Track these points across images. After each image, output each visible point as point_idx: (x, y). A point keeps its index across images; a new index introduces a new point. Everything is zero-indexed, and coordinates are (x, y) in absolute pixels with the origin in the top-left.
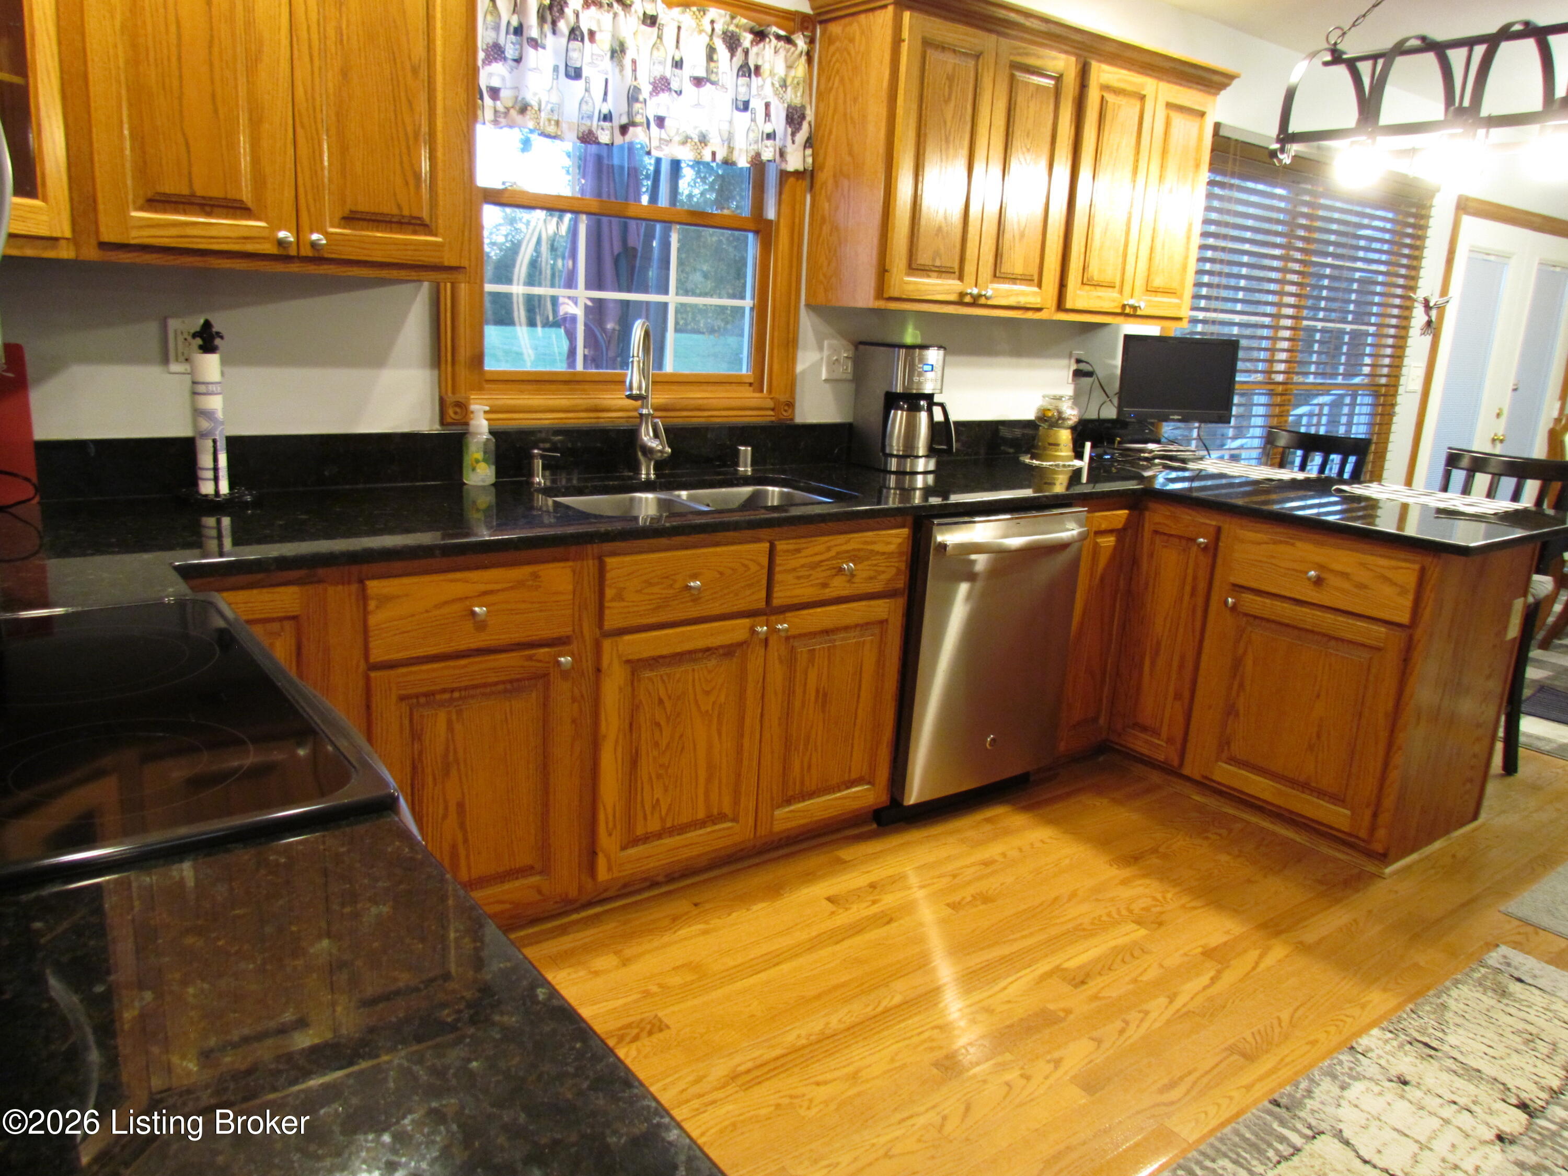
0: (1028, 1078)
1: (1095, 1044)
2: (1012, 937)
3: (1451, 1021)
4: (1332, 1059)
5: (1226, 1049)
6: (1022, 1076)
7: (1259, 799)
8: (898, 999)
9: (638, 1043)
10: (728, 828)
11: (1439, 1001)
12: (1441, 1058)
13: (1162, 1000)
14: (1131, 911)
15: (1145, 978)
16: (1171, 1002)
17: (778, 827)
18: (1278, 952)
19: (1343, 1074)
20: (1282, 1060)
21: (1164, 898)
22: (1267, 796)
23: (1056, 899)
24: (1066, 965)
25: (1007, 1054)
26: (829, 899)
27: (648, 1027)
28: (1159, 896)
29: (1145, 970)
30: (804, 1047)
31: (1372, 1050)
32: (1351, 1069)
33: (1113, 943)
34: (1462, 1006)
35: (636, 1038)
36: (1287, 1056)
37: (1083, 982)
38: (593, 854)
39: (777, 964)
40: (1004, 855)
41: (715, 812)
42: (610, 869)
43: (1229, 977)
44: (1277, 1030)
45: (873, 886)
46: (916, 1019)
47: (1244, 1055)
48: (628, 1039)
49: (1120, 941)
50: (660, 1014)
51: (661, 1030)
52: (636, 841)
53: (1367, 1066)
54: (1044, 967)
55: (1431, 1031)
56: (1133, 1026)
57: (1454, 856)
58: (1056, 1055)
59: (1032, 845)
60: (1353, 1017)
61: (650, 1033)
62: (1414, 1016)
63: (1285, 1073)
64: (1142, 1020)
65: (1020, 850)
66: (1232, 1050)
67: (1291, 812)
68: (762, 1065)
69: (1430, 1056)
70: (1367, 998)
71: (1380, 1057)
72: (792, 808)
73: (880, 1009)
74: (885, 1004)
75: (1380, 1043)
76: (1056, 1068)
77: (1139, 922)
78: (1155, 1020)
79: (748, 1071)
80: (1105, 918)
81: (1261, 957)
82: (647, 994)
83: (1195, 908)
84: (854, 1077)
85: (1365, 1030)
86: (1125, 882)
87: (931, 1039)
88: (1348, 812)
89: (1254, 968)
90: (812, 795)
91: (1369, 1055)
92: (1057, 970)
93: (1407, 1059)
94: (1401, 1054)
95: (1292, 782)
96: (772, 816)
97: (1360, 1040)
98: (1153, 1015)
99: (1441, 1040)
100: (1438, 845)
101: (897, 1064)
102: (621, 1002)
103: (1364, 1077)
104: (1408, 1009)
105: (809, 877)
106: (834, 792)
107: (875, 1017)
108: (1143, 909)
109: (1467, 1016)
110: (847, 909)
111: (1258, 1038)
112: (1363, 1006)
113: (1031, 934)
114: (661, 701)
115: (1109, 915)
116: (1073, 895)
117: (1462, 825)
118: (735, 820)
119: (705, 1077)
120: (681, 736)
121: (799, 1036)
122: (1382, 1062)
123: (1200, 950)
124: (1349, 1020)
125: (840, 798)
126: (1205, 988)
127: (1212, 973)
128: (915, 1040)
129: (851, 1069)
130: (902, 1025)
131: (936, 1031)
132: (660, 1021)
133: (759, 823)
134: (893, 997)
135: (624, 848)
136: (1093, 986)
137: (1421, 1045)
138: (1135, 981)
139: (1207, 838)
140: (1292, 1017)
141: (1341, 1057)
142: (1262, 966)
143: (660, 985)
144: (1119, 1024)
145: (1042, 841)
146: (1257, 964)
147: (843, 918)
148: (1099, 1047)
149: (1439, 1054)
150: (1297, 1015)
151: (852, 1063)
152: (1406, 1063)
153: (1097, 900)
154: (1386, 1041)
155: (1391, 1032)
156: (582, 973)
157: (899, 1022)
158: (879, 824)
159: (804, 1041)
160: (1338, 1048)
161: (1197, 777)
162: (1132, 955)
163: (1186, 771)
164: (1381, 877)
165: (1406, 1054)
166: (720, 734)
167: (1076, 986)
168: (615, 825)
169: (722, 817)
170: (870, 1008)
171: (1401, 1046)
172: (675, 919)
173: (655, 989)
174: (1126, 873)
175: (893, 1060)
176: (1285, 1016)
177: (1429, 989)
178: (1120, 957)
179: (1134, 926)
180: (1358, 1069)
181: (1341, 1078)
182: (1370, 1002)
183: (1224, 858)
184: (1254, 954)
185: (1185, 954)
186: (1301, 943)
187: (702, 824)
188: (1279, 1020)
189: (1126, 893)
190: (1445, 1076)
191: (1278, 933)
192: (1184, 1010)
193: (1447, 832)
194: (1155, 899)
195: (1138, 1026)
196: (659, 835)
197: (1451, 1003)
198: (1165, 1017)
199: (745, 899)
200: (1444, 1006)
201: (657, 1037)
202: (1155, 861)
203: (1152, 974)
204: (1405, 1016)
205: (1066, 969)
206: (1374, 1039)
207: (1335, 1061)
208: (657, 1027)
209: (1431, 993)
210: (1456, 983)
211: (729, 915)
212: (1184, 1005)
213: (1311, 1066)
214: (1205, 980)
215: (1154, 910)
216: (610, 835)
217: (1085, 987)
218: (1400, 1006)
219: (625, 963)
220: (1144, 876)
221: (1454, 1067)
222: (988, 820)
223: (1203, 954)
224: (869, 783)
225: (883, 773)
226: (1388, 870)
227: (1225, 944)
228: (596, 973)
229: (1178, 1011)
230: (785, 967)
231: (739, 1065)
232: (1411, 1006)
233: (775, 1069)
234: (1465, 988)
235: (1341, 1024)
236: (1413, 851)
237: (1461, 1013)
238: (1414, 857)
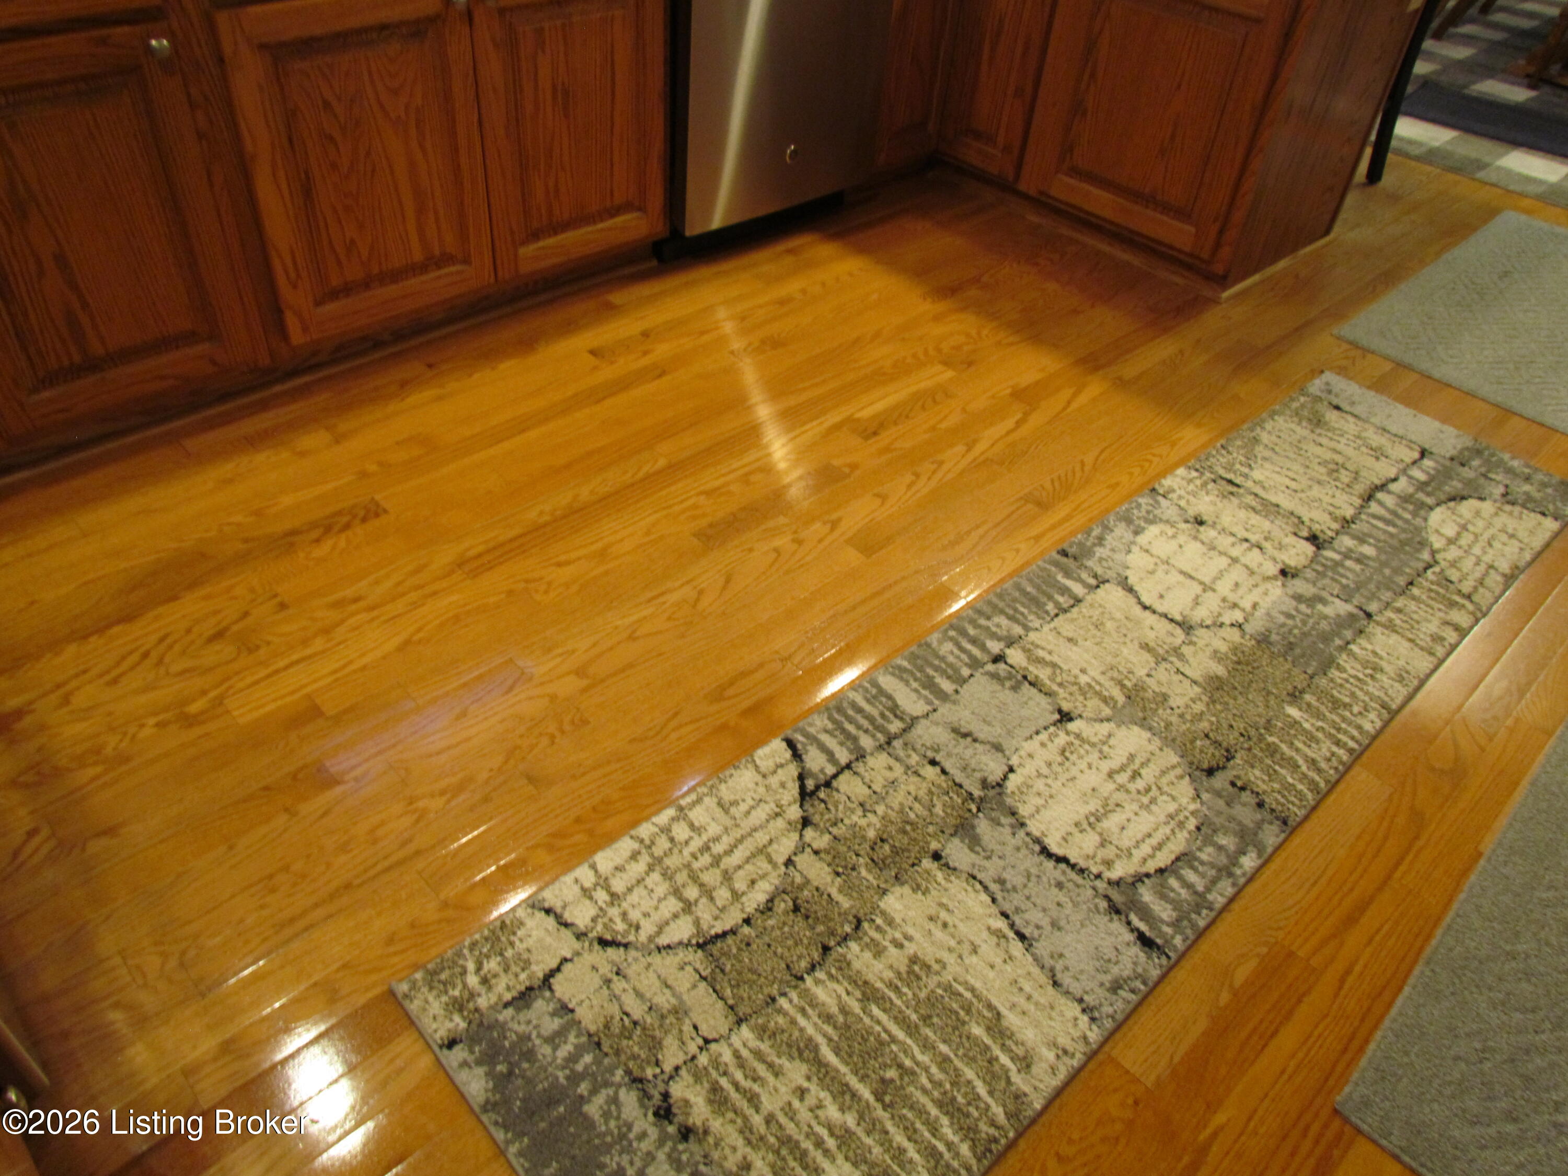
0: (799, 542)
1: (878, 501)
2: (801, 386)
3: (1259, 456)
4: (1131, 503)
5: (1021, 498)
6: (794, 541)
7: (1098, 217)
8: (662, 463)
9: (349, 533)
10: (458, 272)
11: (1254, 434)
12: (1242, 495)
13: (960, 448)
14: (939, 350)
15: (943, 426)
16: (969, 450)
17: (526, 268)
18: (1095, 388)
19: (1139, 518)
20: (1079, 506)
21: (979, 333)
22: (1107, 213)
23: (857, 340)
24: (858, 415)
25: (781, 517)
26: (593, 352)
27: (362, 513)
28: (973, 332)
29: (946, 416)
30: (545, 525)
31: (1174, 491)
32: (1148, 512)
33: (913, 389)
34: (1274, 438)
35: (347, 526)
36: (1082, 503)
37: (875, 434)
38: (278, 311)
39: (524, 431)
40: (804, 291)
41: (437, 252)
42: (305, 329)
43: (1037, 420)
44: (1078, 475)
45: (645, 334)
46: (680, 485)
47: (1039, 504)
48: (336, 528)
49: (923, 385)
50: (378, 497)
51: (377, 515)
52: (334, 295)
53: (1167, 509)
54: (833, 418)
55: (1238, 466)
56: (923, 479)
57: (1297, 276)
58: (834, 516)
59: (837, 279)
60: (1161, 456)
61: (364, 520)
62: (1224, 452)
63: (1079, 520)
64: (934, 472)
65: (823, 284)
66: (1026, 499)
67: (1131, 231)
68: (495, 548)
69: (1232, 493)
70: (1179, 435)
71: (1180, 497)
72: (541, 244)
73: (641, 475)
74: (646, 469)
75: (1184, 483)
76: (832, 529)
77: (946, 363)
78: (949, 470)
79: (480, 556)
80: (909, 360)
81: (1075, 395)
82: (363, 475)
83: (1011, 344)
84: (602, 554)
85: (1169, 470)
86: (937, 318)
87: (695, 507)
88: (1193, 230)
89: (1065, 409)
90: (565, 226)
91: (1170, 496)
92: (849, 420)
93: (1207, 499)
94: (1203, 493)
95: (1136, 196)
96: (516, 255)
97: (1163, 481)
98: (945, 467)
99: (1246, 476)
100: (1282, 264)
101: (652, 537)
102: (329, 486)
103: (1161, 520)
104: (1219, 445)
105: (569, 328)
106: (595, 223)
107: (633, 485)
108: (953, 348)
109: (1277, 449)
110: (612, 363)
111: (1057, 484)
112: (1173, 444)
113: (824, 381)
114: (327, 105)
115: (914, 356)
116: (877, 335)
117: (1311, 242)
118: (466, 261)
119: (425, 566)
120: (368, 154)
121: (541, 513)
122: (1183, 503)
123: (1009, 391)
124: (1156, 460)
125: (602, 230)
126: (1008, 433)
127: (1019, 416)
128: (677, 509)
129: (599, 545)
130: (664, 493)
131: (702, 498)
132: (378, 505)
133: (499, 262)
134: (657, 461)
135: (318, 303)
136: (885, 437)
137: (1224, 483)
138: (933, 428)
139: (1037, 264)
140: (1097, 459)
141: (1140, 500)
142: (1074, 406)
143: (380, 464)
144: (909, 478)
145: (851, 274)
146: (1069, 403)
147: (607, 373)
148: (883, 504)
149: (1241, 491)
150: (1102, 457)
151: (602, 538)
152: (1205, 504)
153: (903, 339)
154: (1190, 481)
155: (1197, 470)
156: (285, 454)
157: (661, 490)
158: (661, 260)
159: (546, 518)
160: (1138, 491)
161: (1032, 192)
162: (934, 401)
163: (1022, 187)
164: (1216, 302)
165: (1207, 493)
166: (422, 147)
167: (867, 438)
168: (299, 276)
169: (446, 259)
170: (629, 475)
171: (1204, 485)
172: (404, 384)
173: (372, 468)
174: (941, 306)
175: (648, 533)
176: (1089, 460)
177: (1243, 422)
178: (920, 403)
179: (940, 367)
180: (1156, 512)
181: (1137, 522)
182: (1180, 439)
183: (1052, 286)
184: (1066, 394)
185: (993, 397)
186: (1120, 378)
187: (423, 268)
188: (1083, 463)
189: (938, 330)
190: (1242, 514)
191: (1097, 369)
192: (982, 458)
193: (1295, 249)
194: (968, 335)
195: (929, 479)
196: (366, 284)
197: (1265, 437)
198: (961, 466)
199: (491, 356)
200: (1256, 440)
201: (374, 523)
202: (973, 292)
203: (953, 420)
204: (1214, 452)
205: (858, 420)
206: (1178, 480)
207: (1134, 505)
208: (373, 511)
209: (1245, 426)
210: (1271, 417)
211: (470, 375)
212: (983, 453)
213: (1107, 511)
214: (1010, 423)
215: (966, 348)
216: (295, 287)
217: (877, 438)
218: (1211, 442)
219: (338, 440)
220: (963, 309)
221: (1254, 504)
222: (790, 251)
223: (1012, 395)
224: (639, 209)
225: (656, 198)
226: (1226, 295)
227: (1037, 383)
228: (302, 454)
229: (975, 460)
230: (533, 434)
231: (468, 549)
232: (1223, 441)
233: (511, 551)
234: (1280, 420)
235: (1147, 464)
236: (1256, 270)
237: (1271, 445)
238: (1256, 278)
